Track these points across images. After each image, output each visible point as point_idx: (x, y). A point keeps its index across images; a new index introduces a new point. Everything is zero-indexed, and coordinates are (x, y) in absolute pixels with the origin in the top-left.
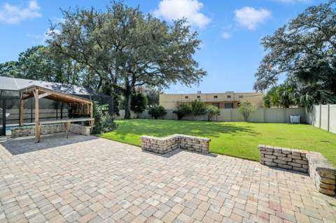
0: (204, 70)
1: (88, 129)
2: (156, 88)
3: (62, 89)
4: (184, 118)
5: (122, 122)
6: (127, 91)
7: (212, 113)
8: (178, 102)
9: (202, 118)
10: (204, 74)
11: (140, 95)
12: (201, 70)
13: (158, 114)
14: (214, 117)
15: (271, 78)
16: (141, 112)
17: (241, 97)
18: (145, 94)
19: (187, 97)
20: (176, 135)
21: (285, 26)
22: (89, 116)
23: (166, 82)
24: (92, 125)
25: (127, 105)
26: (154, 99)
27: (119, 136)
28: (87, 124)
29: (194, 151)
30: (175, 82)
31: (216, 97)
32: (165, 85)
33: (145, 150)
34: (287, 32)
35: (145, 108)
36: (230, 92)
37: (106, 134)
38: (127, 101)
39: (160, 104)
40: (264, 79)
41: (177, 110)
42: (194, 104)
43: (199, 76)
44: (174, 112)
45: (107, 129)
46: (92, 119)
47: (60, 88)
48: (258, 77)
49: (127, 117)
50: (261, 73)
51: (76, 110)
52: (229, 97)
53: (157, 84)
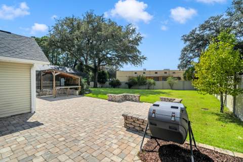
0: (145, 56)
1: (77, 92)
2: (114, 67)
3: (60, 69)
4: (133, 87)
5: (93, 89)
6: (95, 70)
7: (150, 84)
8: (129, 77)
9: (144, 87)
10: (145, 58)
11: (103, 72)
12: (143, 56)
13: (116, 85)
14: (152, 86)
15: (189, 61)
16: (104, 83)
17: (174, 73)
18: (106, 71)
19: (136, 73)
20: (124, 94)
21: (196, 29)
22: (78, 85)
23: (121, 63)
24: (80, 90)
25: (95, 79)
26: (113, 74)
27: (95, 95)
28: (76, 89)
29: (133, 101)
30: (127, 63)
31: (156, 73)
32: (120, 65)
33: (109, 100)
34: (197, 32)
35: (106, 81)
36: (167, 70)
37: (87, 95)
38: (95, 76)
39: (117, 77)
40: (184, 62)
41: (128, 82)
42: (139, 78)
43: (142, 60)
44: (126, 83)
45: (87, 92)
46: (79, 86)
47: (58, 69)
48: (181, 60)
49: (95, 86)
50: (182, 58)
51: (69, 81)
52: (166, 73)
53: (115, 65)
